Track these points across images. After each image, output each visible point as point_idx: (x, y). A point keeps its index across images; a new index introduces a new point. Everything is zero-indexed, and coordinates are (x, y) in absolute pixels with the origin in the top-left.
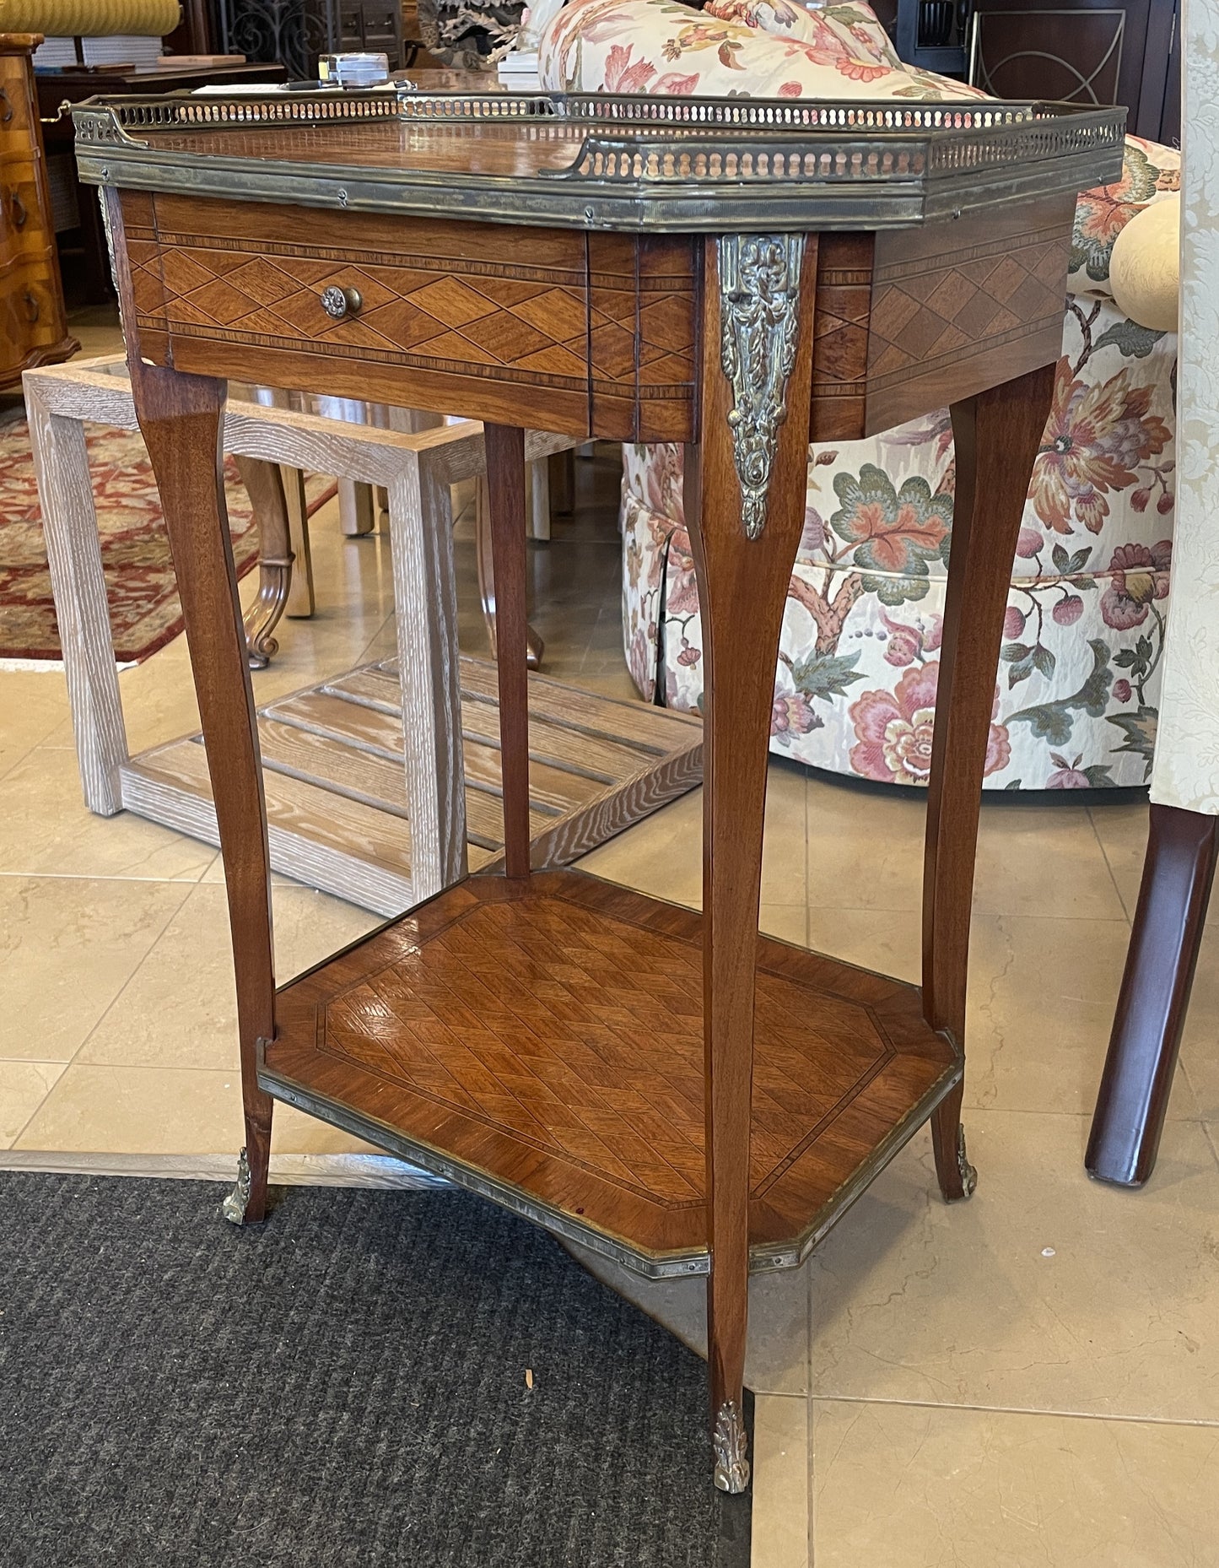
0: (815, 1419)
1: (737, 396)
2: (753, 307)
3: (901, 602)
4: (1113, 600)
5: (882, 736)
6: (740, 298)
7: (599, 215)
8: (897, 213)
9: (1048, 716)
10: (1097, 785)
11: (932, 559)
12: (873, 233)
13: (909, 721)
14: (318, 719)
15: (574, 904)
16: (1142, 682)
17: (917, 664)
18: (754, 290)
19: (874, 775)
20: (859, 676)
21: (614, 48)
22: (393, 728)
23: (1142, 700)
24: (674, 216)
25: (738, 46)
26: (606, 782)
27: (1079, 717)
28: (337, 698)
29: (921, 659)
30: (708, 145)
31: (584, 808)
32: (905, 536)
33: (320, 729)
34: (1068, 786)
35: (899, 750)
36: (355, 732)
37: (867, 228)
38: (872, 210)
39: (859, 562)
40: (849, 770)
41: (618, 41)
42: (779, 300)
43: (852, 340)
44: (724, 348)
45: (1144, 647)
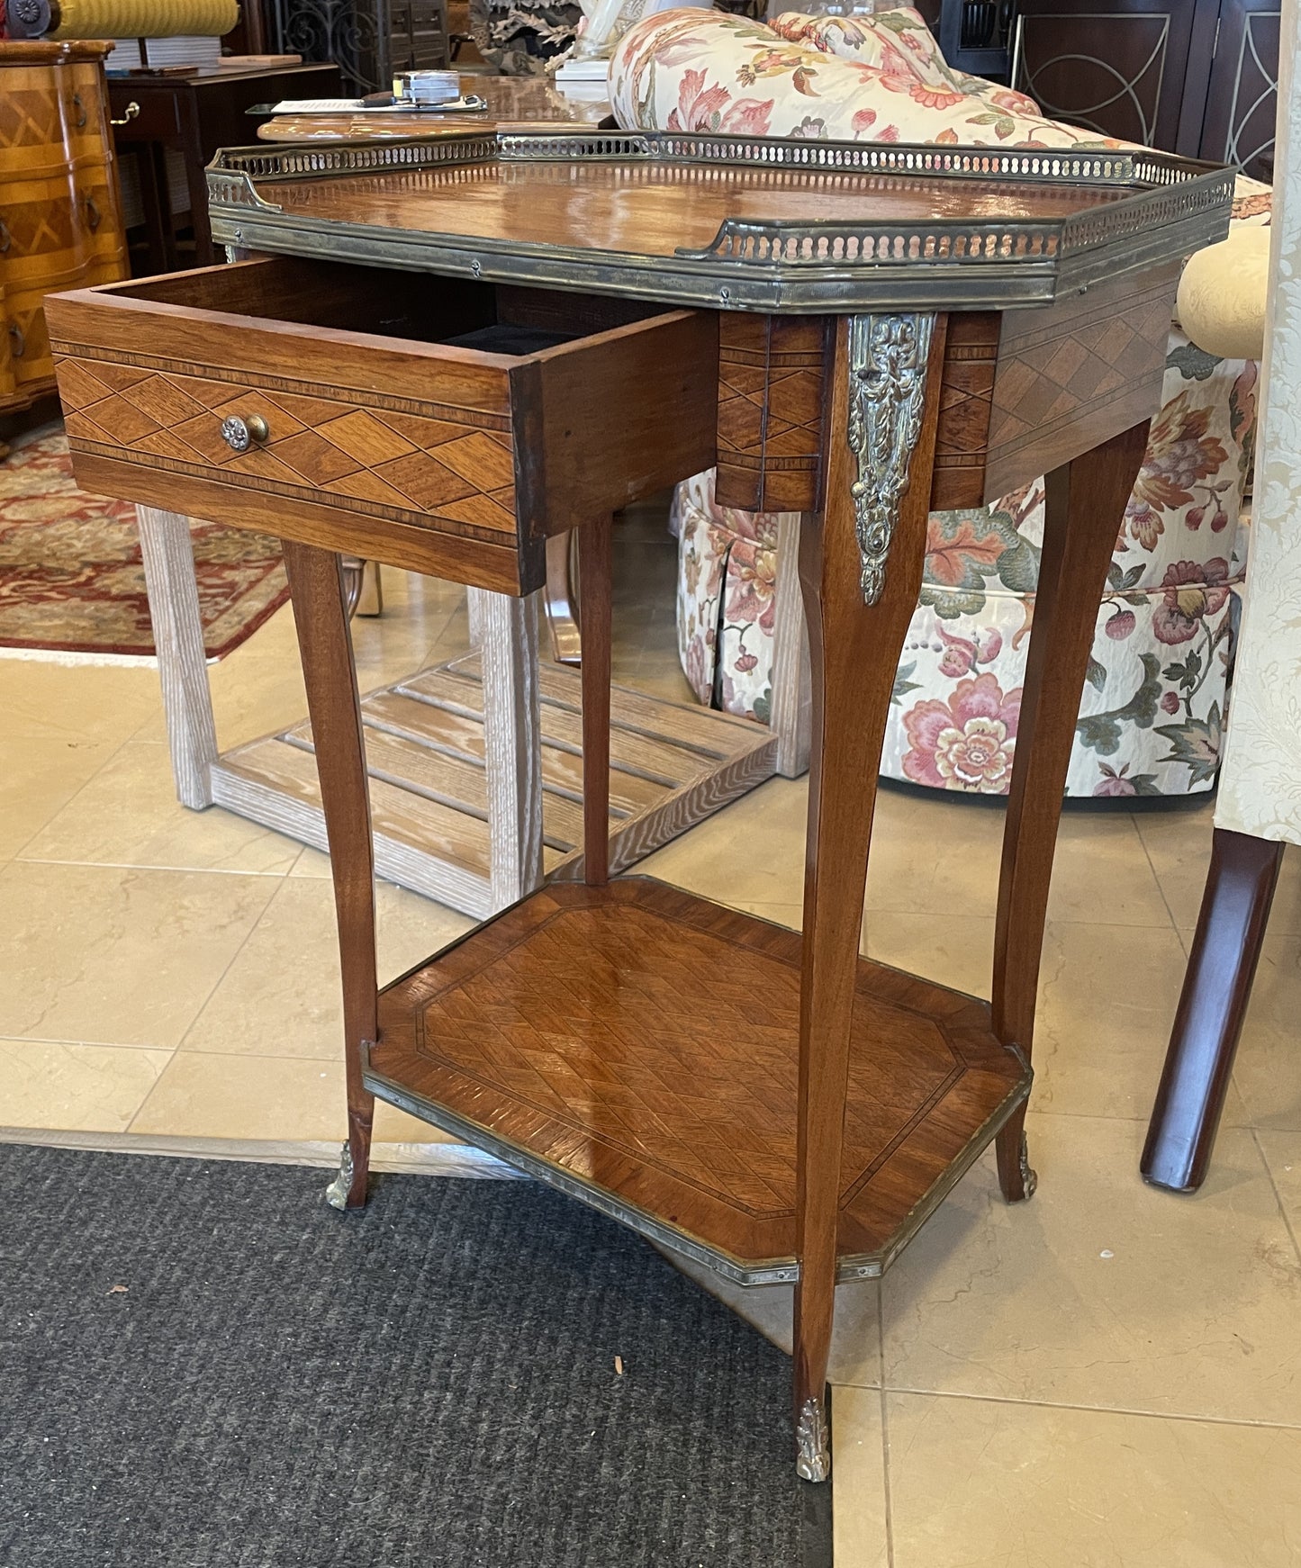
0: (889, 1410)
1: (862, 470)
2: (882, 384)
3: (956, 616)
4: (1165, 615)
5: (934, 744)
6: (870, 375)
7: (735, 296)
8: (1028, 293)
9: (1097, 726)
10: (1142, 794)
11: (989, 574)
12: (1000, 312)
13: (962, 730)
14: (394, 719)
15: (651, 912)
16: (1190, 694)
17: (971, 675)
18: (884, 367)
19: (926, 781)
20: (914, 686)
21: (688, 72)
22: (464, 729)
23: (1189, 712)
24: (811, 298)
25: (812, 73)
26: (669, 786)
27: (1127, 727)
28: (411, 698)
29: (975, 670)
30: (846, 229)
31: (649, 812)
32: (962, 551)
33: (394, 729)
34: (1114, 793)
35: (951, 757)
36: (429, 732)
37: (998, 308)
38: (1003, 290)
40: (901, 775)
41: (692, 65)
42: (908, 376)
43: (974, 413)
44: (851, 423)
45: (1193, 660)
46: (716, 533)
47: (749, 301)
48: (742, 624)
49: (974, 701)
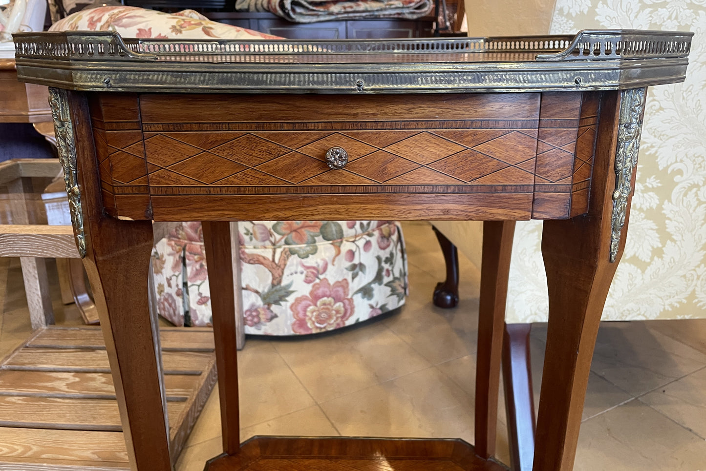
1: (620, 183)
2: (633, 130)
3: (307, 257)
4: (380, 240)
5: (305, 315)
6: (629, 126)
9: (366, 289)
10: (384, 312)
11: (317, 236)
13: (316, 305)
16: (393, 267)
17: (317, 281)
20: (293, 292)
21: (139, 30)
23: (393, 275)
27: (375, 286)
29: (318, 278)
31: (196, 393)
32: (307, 229)
34: (375, 315)
35: (313, 319)
39: (287, 243)
40: (292, 333)
41: (141, 26)
44: (619, 155)
45: (392, 254)
46: (173, 243)
48: (198, 282)
49: (320, 292)
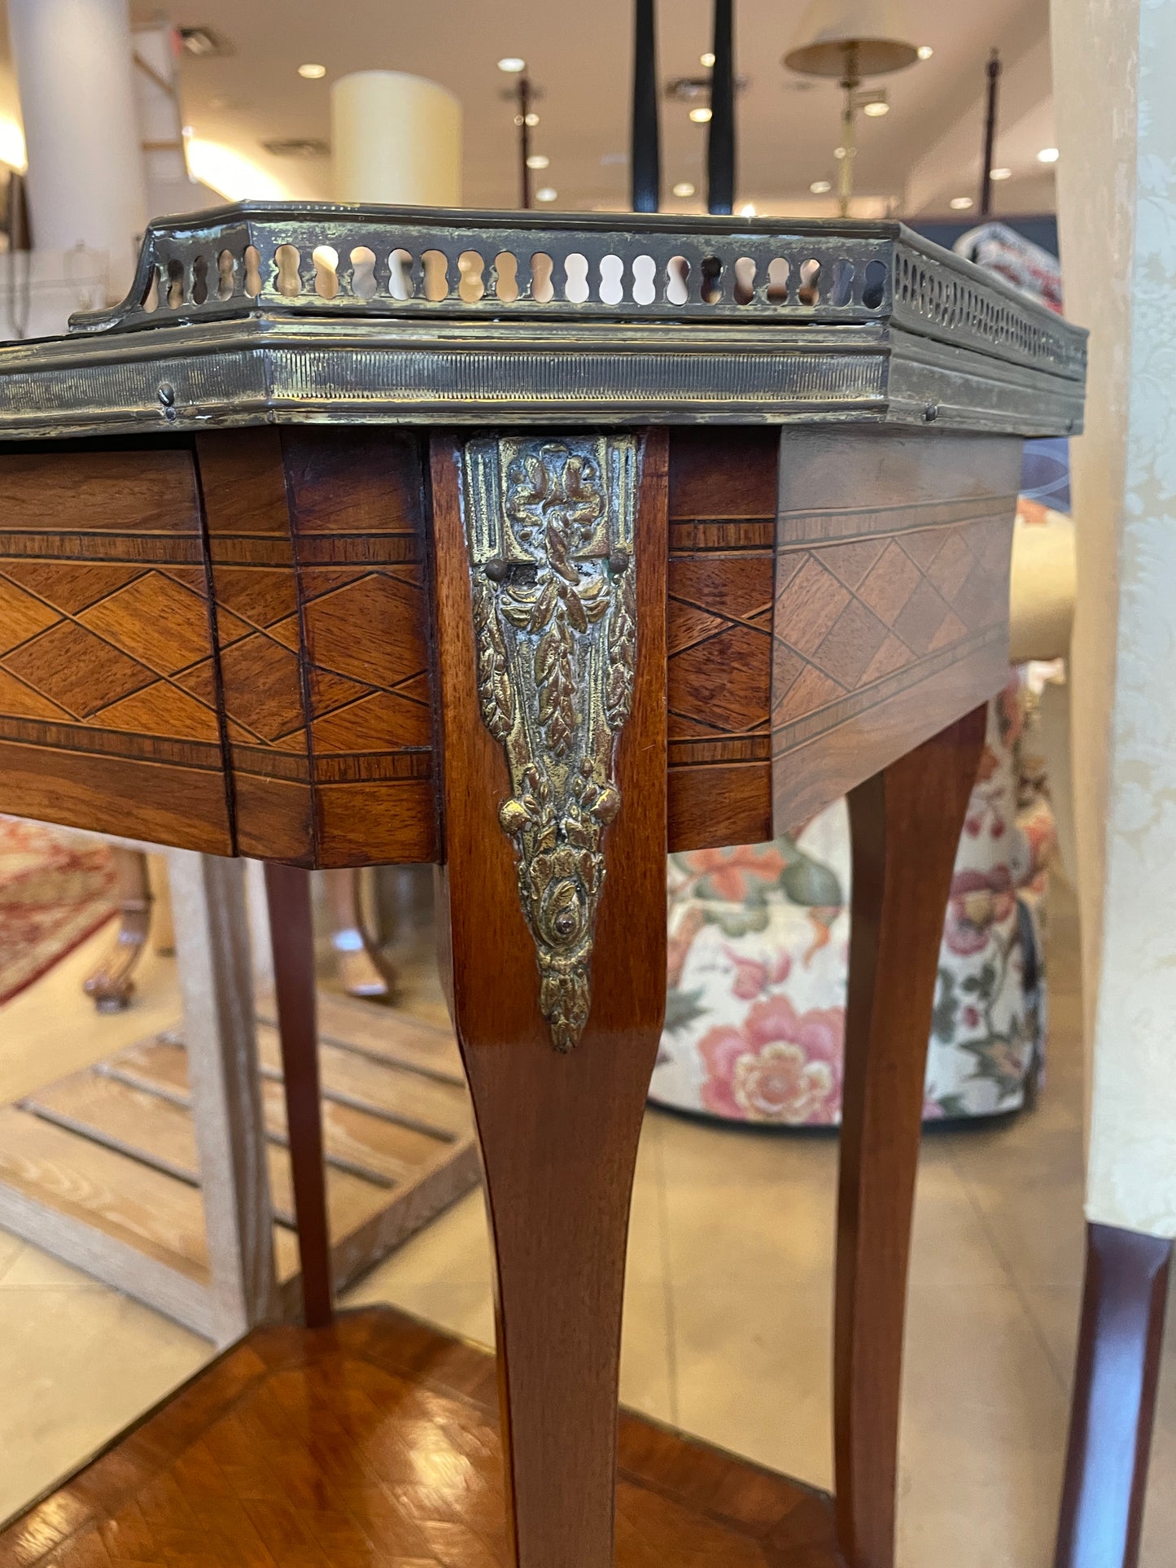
1: (517, 773)
2: (538, 592)
3: (743, 934)
4: (955, 925)
5: (732, 1072)
6: (514, 573)
7: (188, 396)
8: (832, 387)
11: (774, 889)
12: (776, 429)
13: (758, 1054)
16: (990, 1006)
17: (764, 998)
18: (540, 554)
19: (726, 1113)
20: (704, 1011)
23: (989, 1025)
24: (345, 385)
30: (414, 230)
31: (422, 1177)
32: (742, 869)
35: (751, 1086)
37: (771, 419)
38: (779, 381)
39: (700, 894)
42: (592, 582)
43: (741, 656)
44: (482, 677)
45: (988, 973)
47: (214, 402)
49: (770, 1024)
